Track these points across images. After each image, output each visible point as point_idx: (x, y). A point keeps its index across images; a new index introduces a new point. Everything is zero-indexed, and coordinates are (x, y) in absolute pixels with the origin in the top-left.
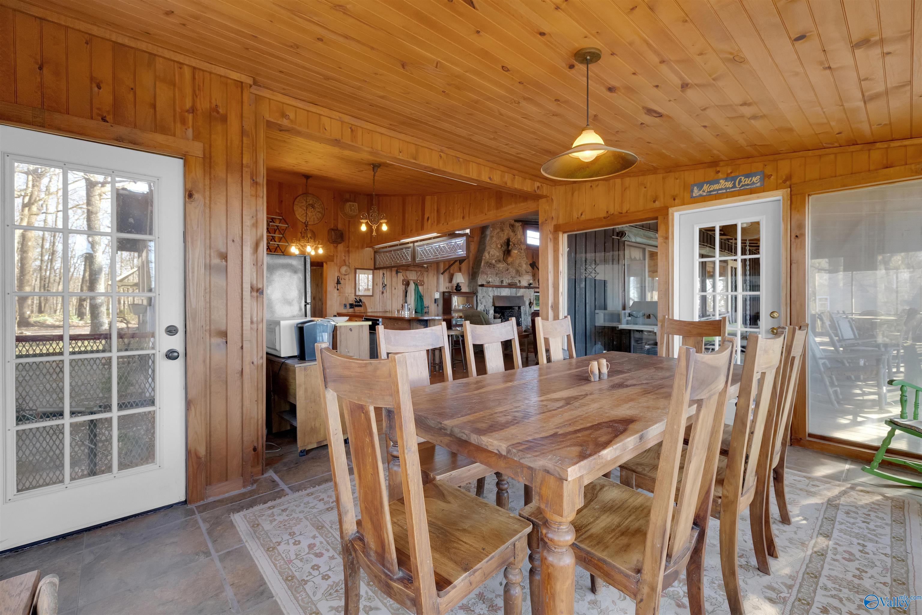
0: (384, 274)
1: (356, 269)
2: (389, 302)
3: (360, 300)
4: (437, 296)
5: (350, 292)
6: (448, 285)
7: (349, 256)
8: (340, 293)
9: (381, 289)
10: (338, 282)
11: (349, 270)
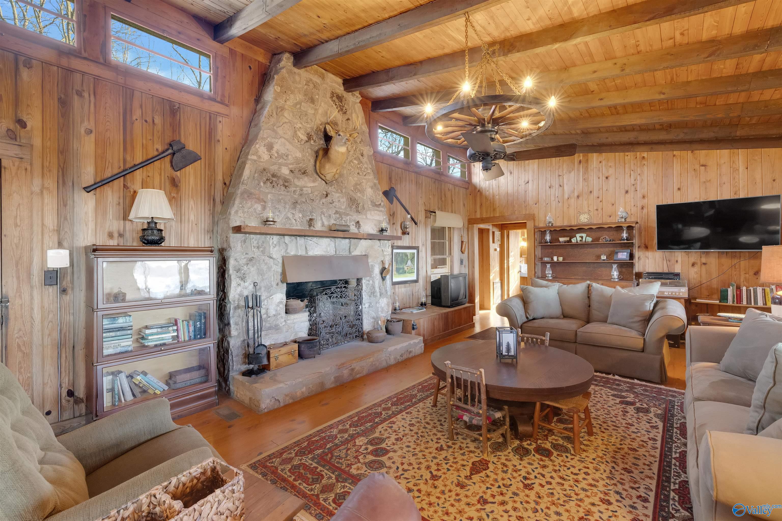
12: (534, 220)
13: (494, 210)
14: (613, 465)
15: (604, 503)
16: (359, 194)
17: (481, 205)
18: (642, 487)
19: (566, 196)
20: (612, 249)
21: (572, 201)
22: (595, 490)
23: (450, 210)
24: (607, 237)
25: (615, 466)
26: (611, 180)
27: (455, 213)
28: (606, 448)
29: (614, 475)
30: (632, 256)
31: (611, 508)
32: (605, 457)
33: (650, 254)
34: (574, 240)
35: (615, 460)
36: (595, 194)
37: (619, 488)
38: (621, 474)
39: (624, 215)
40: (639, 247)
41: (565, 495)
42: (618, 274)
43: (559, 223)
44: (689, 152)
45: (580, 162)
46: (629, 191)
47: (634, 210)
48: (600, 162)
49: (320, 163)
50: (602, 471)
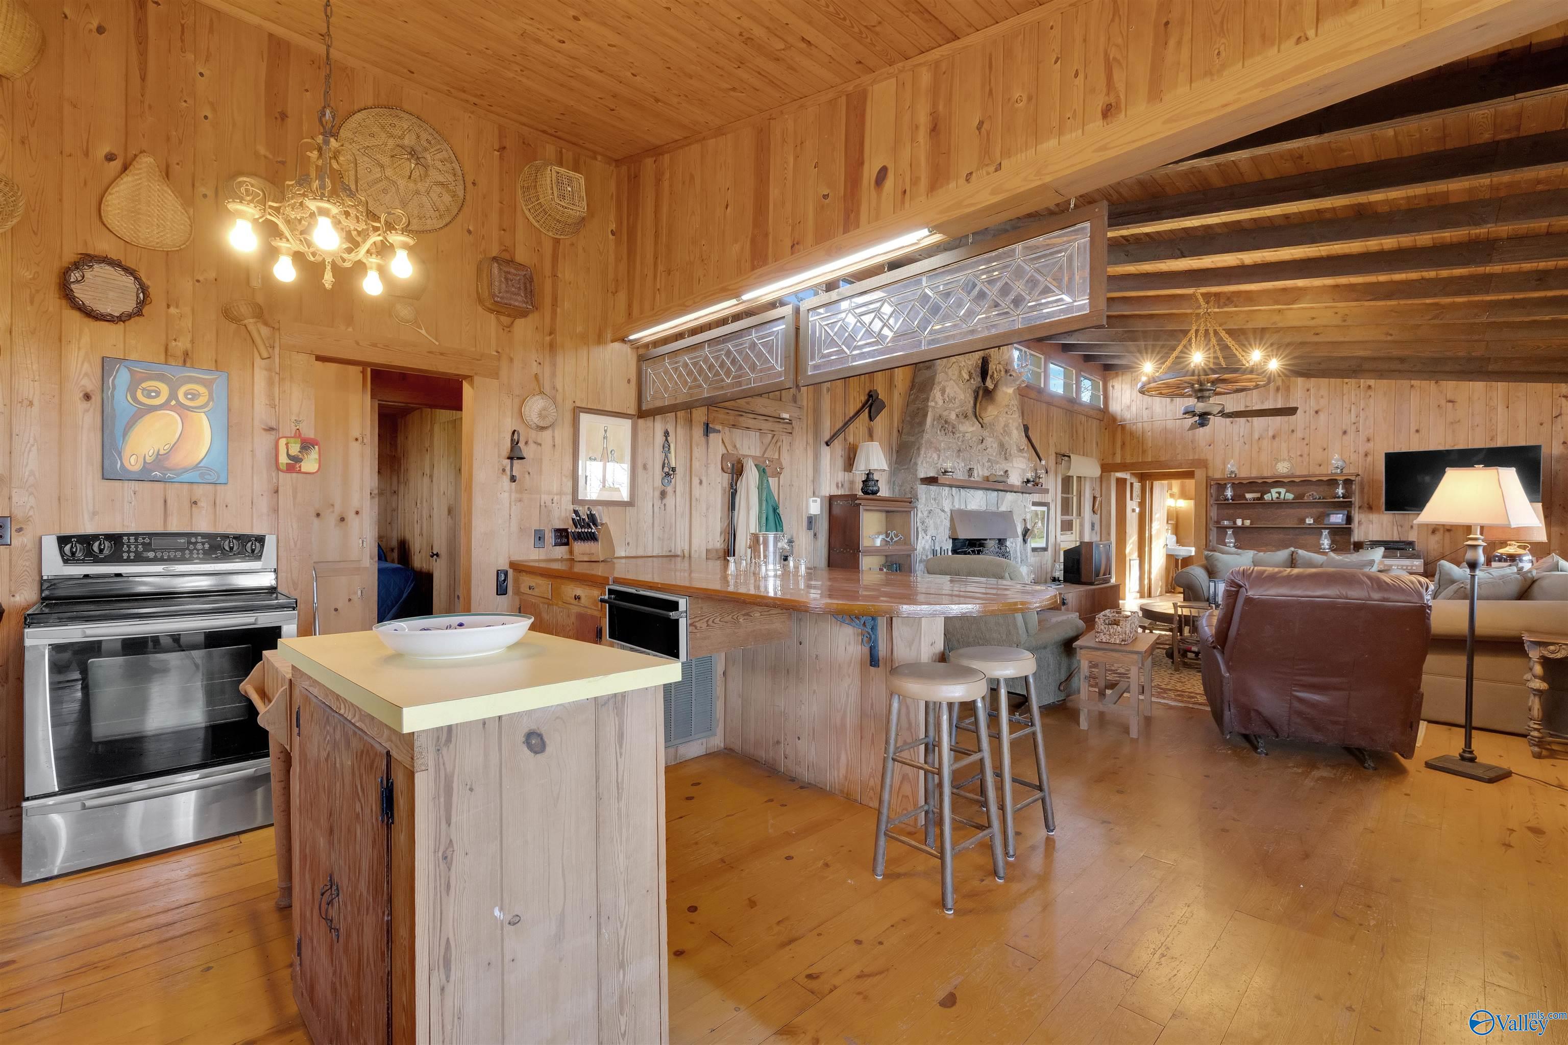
0: (666, 434)
1: (577, 411)
2: (682, 526)
3: (592, 518)
4: (815, 507)
5: (555, 488)
6: (841, 476)
7: (554, 365)
8: (521, 491)
9: (658, 483)
10: (515, 455)
11: (552, 409)
12: (1207, 468)
13: (1144, 452)
16: (1007, 438)
17: (1123, 444)
19: (1256, 436)
20: (1322, 510)
21: (1265, 443)
23: (1082, 453)
24: (1315, 494)
26: (1322, 416)
27: (1087, 456)
30: (1349, 519)
33: (1374, 517)
34: (1267, 497)
36: (1299, 434)
39: (1340, 463)
40: (1360, 508)
42: (1330, 542)
43: (1245, 473)
44: (1433, 382)
45: (1278, 389)
46: (1349, 431)
47: (1354, 457)
48: (1308, 390)
49: (980, 405)
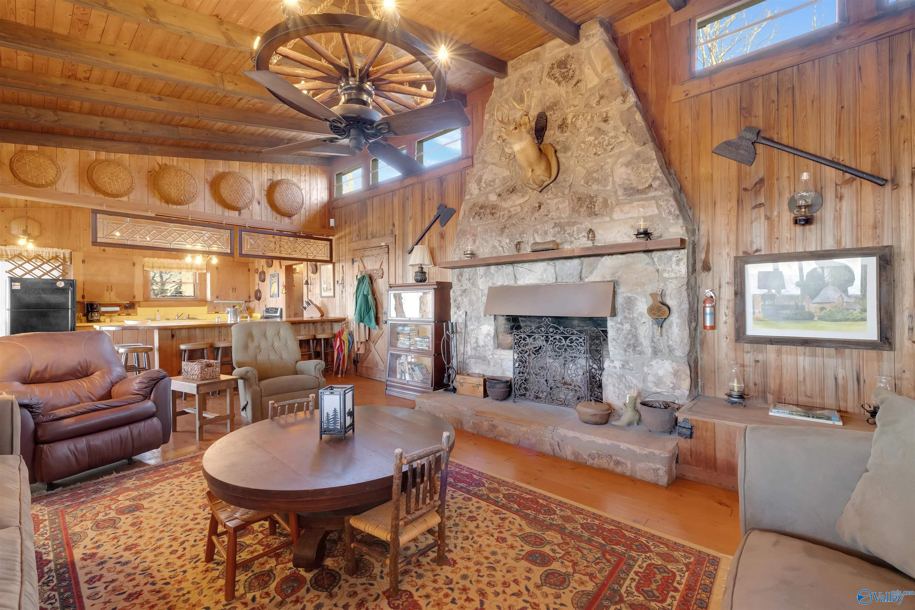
0: (343, 267)
14: (157, 587)
15: (133, 545)
16: (595, 187)
18: (103, 592)
22: (150, 547)
25: (153, 588)
28: (188, 599)
29: (145, 577)
31: (123, 547)
32: (177, 587)
35: (161, 595)
37: (128, 569)
38: (138, 585)
41: (170, 524)
50: (161, 568)
